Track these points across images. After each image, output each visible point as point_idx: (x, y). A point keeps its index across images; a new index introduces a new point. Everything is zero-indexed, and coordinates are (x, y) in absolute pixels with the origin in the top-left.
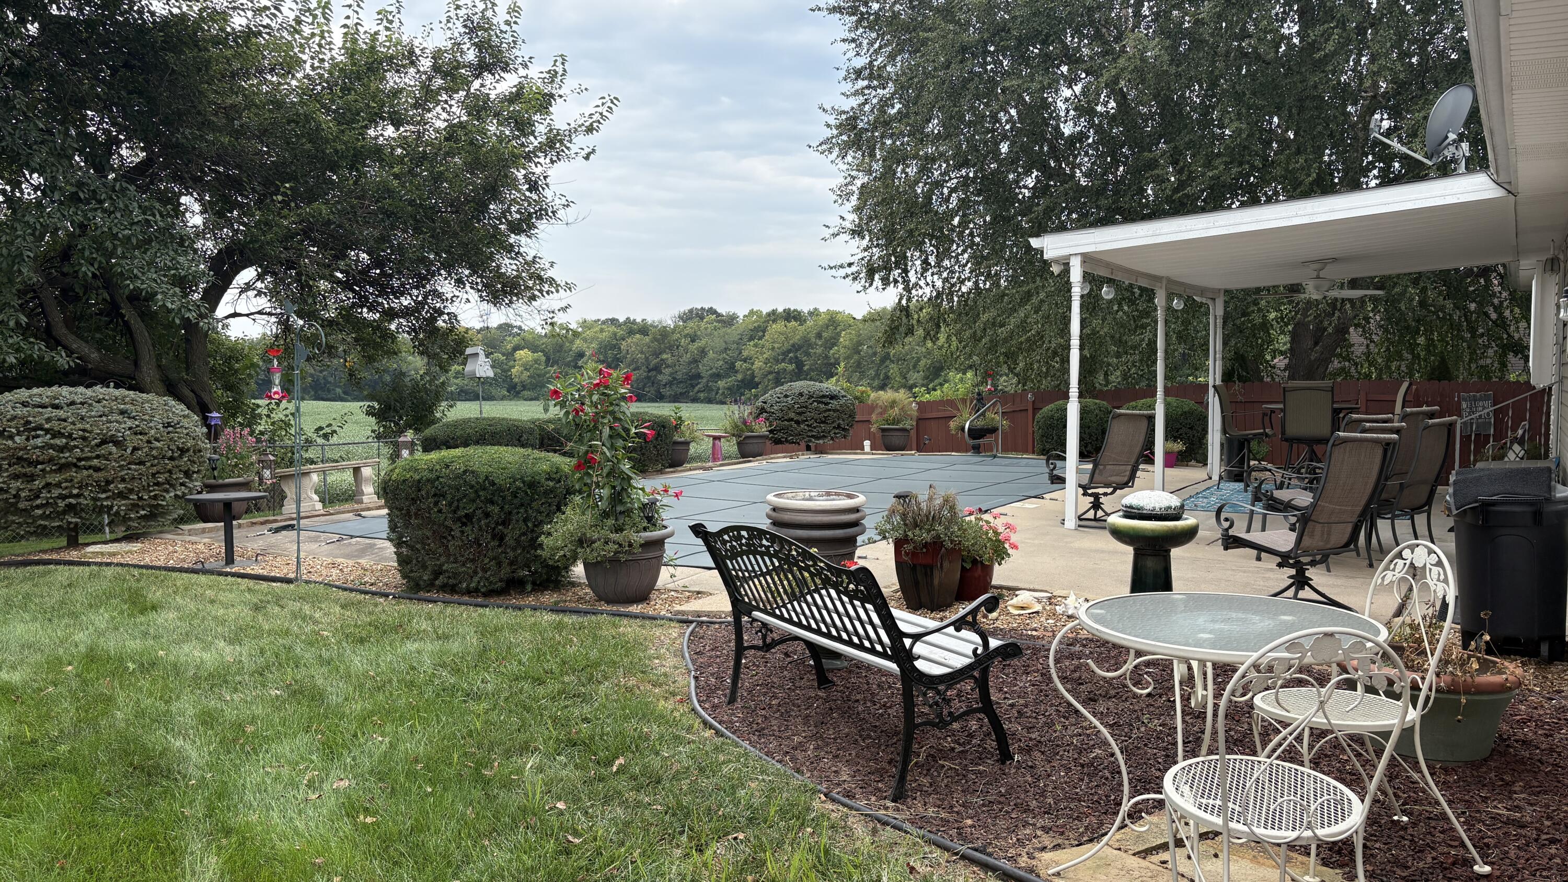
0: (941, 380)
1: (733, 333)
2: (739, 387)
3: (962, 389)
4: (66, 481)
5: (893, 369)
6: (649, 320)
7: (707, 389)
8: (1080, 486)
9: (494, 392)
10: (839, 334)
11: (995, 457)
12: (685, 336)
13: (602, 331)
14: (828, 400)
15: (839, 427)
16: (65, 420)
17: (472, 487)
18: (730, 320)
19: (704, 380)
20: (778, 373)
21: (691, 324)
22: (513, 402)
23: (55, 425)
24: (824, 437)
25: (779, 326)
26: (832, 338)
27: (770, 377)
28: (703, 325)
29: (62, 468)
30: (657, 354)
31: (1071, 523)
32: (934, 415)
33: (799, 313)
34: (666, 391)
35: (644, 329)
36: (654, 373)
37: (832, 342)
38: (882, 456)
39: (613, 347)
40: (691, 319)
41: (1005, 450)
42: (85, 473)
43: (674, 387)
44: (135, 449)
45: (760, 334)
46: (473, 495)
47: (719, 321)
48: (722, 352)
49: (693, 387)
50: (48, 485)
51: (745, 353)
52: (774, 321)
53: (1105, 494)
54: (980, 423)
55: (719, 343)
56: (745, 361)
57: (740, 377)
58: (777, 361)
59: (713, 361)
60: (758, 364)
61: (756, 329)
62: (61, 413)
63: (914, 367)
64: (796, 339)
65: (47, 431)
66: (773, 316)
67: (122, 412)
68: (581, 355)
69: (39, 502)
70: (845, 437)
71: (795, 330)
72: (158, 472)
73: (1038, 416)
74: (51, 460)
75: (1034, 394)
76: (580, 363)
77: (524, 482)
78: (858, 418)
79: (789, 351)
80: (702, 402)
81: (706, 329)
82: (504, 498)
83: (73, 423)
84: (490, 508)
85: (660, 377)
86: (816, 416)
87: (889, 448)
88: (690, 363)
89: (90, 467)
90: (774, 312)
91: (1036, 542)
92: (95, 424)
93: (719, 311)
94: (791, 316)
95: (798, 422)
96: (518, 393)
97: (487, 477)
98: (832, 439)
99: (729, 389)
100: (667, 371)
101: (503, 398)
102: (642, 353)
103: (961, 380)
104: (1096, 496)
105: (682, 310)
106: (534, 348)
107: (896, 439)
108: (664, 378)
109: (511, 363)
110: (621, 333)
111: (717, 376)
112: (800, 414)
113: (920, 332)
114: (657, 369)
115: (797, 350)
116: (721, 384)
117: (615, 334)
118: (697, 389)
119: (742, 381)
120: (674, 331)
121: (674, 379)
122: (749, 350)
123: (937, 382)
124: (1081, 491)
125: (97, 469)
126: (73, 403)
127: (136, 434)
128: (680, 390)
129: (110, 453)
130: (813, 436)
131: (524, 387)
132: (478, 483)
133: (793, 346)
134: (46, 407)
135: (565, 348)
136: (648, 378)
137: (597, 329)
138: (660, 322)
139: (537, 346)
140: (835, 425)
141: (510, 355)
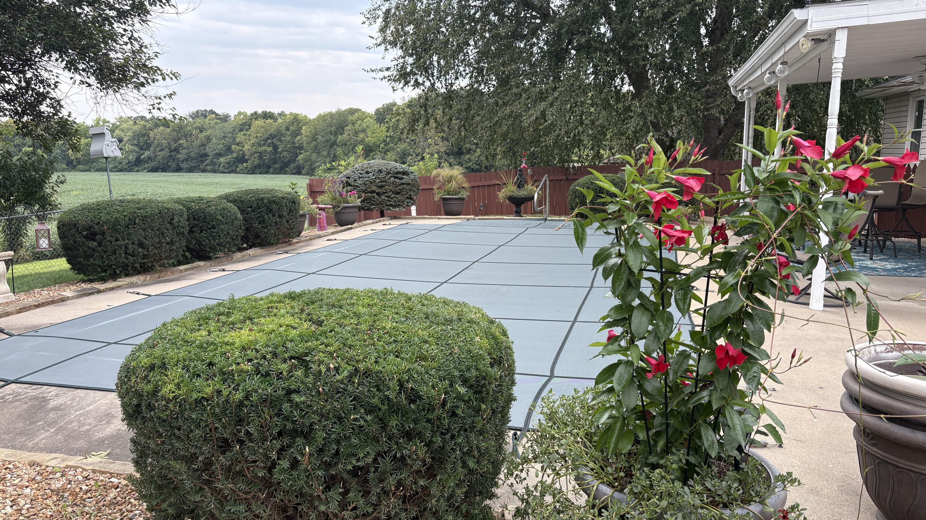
1: (228, 126)
2: (234, 162)
7: (212, 163)
10: (301, 128)
12: (195, 128)
13: (134, 124)
14: (401, 176)
18: (225, 118)
19: (210, 158)
20: (261, 153)
21: (198, 120)
25: (260, 122)
26: (296, 130)
27: (256, 155)
28: (207, 121)
30: (176, 140)
31: (818, 303)
33: (272, 114)
34: (184, 165)
35: (165, 123)
36: (174, 153)
39: (144, 135)
40: (198, 117)
43: (189, 162)
45: (247, 127)
47: (218, 119)
48: (221, 139)
49: (202, 162)
52: (256, 119)
55: (219, 133)
56: (238, 144)
57: (235, 155)
58: (260, 145)
59: (216, 145)
61: (244, 124)
64: (272, 131)
66: (255, 116)
68: (120, 140)
71: (270, 125)
79: (268, 139)
81: (209, 123)
85: (179, 156)
87: (449, 213)
88: (200, 146)
90: (256, 113)
93: (217, 112)
98: (405, 207)
107: (455, 207)
112: (380, 187)
115: (273, 138)
116: (222, 160)
117: (144, 126)
118: (205, 163)
119: (236, 158)
120: (187, 124)
121: (189, 157)
122: (240, 137)
128: (193, 165)
131: (79, 163)
133: (270, 135)
136: (170, 156)
137: (131, 123)
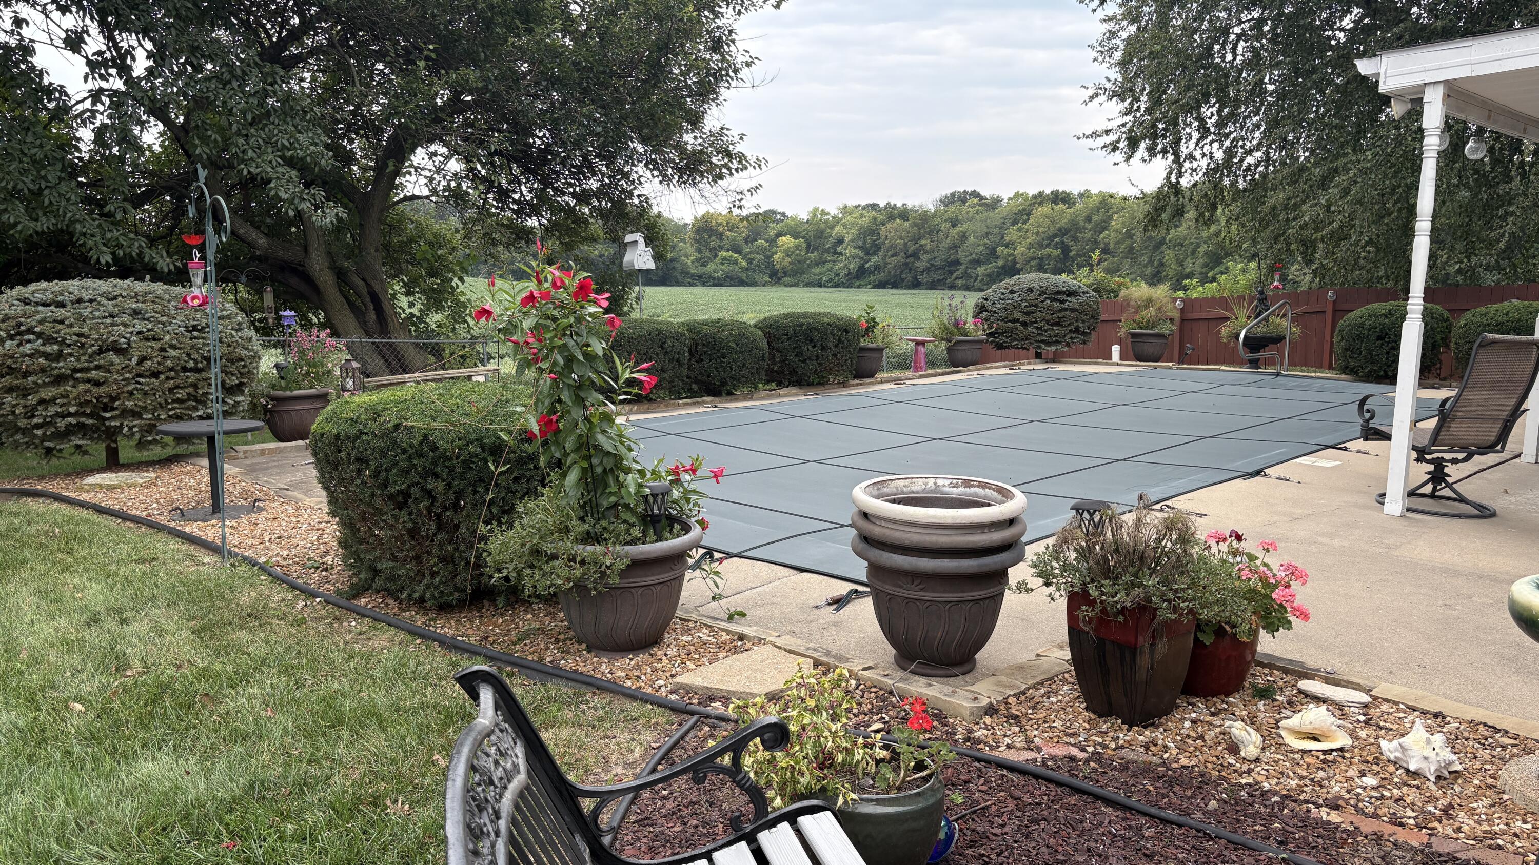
0: (1221, 268)
1: (995, 217)
2: (999, 274)
3: (1243, 280)
4: (63, 397)
5: (1169, 256)
6: (910, 205)
7: (966, 275)
8: (1414, 448)
9: (757, 277)
10: (1110, 218)
11: (1278, 374)
12: (946, 221)
13: (862, 216)
14: (1065, 297)
15: (1077, 330)
16: (62, 322)
17: (404, 451)
18: (995, 203)
19: (963, 267)
20: (1041, 259)
21: (952, 208)
22: (774, 289)
23: (47, 328)
24: (1058, 342)
25: (1046, 209)
26: (1102, 221)
27: (1033, 263)
28: (965, 209)
29: (59, 380)
30: (916, 240)
31: (1395, 504)
32: (1203, 315)
33: (1069, 195)
34: (923, 278)
35: (904, 214)
36: (912, 259)
37: (1103, 226)
38: (1133, 368)
39: (873, 232)
40: (953, 202)
41: (1292, 364)
42: (81, 387)
43: (932, 274)
44: (142, 360)
45: (1025, 217)
46: (404, 465)
47: (981, 205)
48: (983, 237)
49: (951, 273)
50: (42, 402)
51: (1007, 238)
52: (1040, 204)
53: (1454, 461)
54: (1261, 331)
55: (980, 228)
56: (1007, 246)
57: (1000, 263)
58: (1041, 246)
59: (974, 246)
60: (1020, 249)
61: (1020, 213)
62: (61, 313)
63: (1193, 253)
64: (1063, 223)
65: (39, 335)
66: (1040, 198)
67: (136, 313)
68: (840, 241)
69: (36, 420)
70: (1084, 342)
71: (1062, 212)
72: (177, 387)
73: (1341, 323)
74: (43, 370)
75: (1335, 292)
76: (839, 250)
77: (482, 447)
78: (1103, 317)
79: (1055, 236)
80: (959, 289)
81: (968, 213)
82: (452, 469)
83: (71, 326)
84: (431, 484)
85: (918, 264)
86: (1048, 317)
87: (1140, 357)
88: (950, 248)
89: (89, 381)
90: (1041, 194)
91: (1337, 542)
92: (96, 327)
93: (983, 194)
94: (1059, 198)
95: (1025, 324)
96: (780, 279)
97: (426, 437)
98: (1068, 345)
99: (989, 275)
100: (925, 257)
101: (765, 284)
102: (901, 238)
103: (1243, 271)
104: (1439, 464)
105: (944, 194)
106: (796, 236)
107: (1149, 347)
108: (921, 264)
109: (774, 249)
110: (881, 218)
111: (977, 262)
112: (1028, 314)
113: (1191, 214)
114: (915, 255)
115: (1064, 235)
116: (981, 270)
117: (875, 219)
118: (955, 275)
119: (1003, 267)
120: (934, 215)
121: (932, 265)
122: (1012, 234)
123: (1217, 270)
124: (1414, 455)
125: (97, 384)
126: (80, 301)
127: (148, 340)
128: (937, 277)
129: (112, 364)
130: (1043, 341)
131: (785, 274)
132: (411, 445)
133: (1060, 230)
134: (49, 305)
135: (825, 235)
136: (906, 264)
137: (857, 214)
138: (921, 207)
139: (799, 233)
140: (1072, 327)
141: (773, 241)
